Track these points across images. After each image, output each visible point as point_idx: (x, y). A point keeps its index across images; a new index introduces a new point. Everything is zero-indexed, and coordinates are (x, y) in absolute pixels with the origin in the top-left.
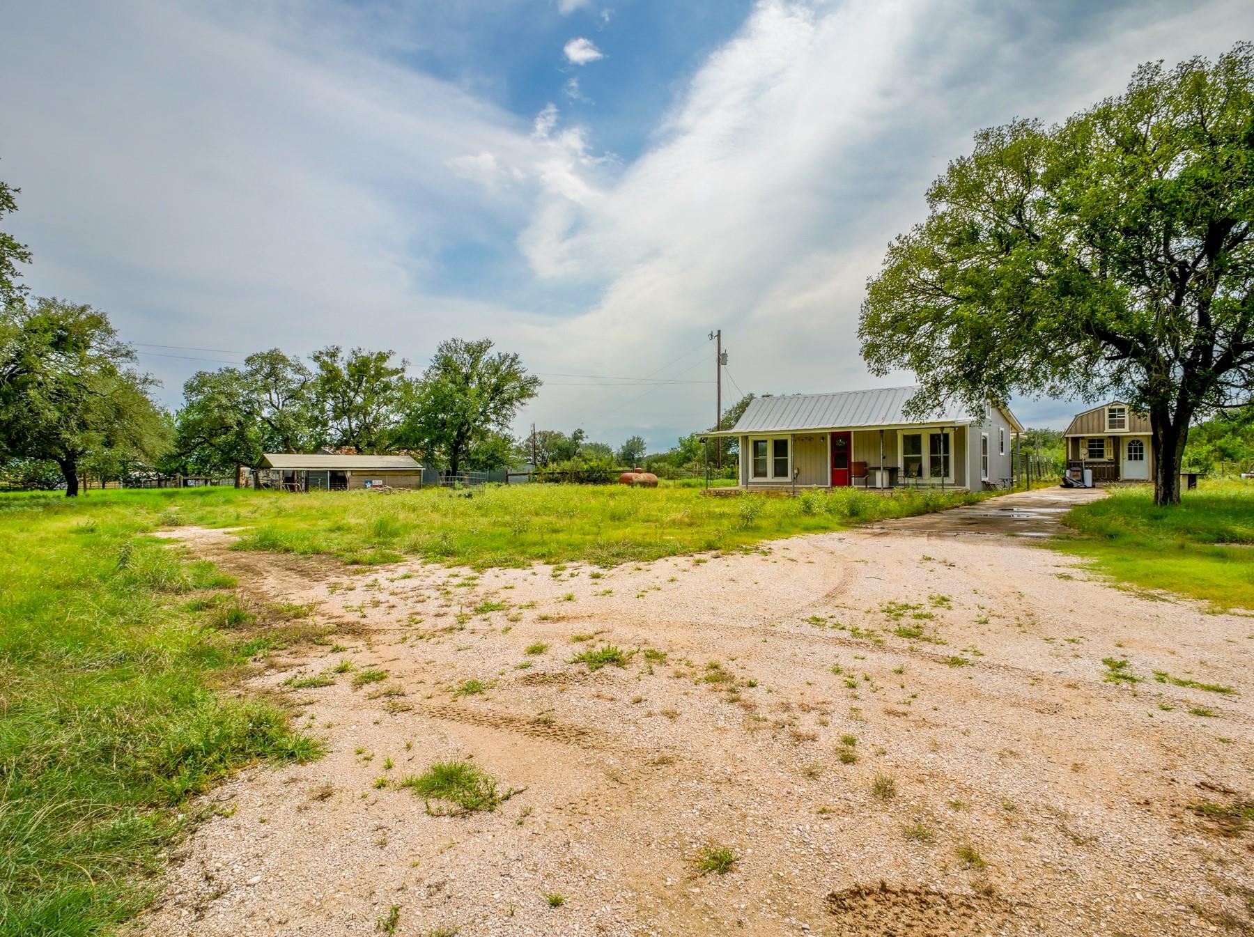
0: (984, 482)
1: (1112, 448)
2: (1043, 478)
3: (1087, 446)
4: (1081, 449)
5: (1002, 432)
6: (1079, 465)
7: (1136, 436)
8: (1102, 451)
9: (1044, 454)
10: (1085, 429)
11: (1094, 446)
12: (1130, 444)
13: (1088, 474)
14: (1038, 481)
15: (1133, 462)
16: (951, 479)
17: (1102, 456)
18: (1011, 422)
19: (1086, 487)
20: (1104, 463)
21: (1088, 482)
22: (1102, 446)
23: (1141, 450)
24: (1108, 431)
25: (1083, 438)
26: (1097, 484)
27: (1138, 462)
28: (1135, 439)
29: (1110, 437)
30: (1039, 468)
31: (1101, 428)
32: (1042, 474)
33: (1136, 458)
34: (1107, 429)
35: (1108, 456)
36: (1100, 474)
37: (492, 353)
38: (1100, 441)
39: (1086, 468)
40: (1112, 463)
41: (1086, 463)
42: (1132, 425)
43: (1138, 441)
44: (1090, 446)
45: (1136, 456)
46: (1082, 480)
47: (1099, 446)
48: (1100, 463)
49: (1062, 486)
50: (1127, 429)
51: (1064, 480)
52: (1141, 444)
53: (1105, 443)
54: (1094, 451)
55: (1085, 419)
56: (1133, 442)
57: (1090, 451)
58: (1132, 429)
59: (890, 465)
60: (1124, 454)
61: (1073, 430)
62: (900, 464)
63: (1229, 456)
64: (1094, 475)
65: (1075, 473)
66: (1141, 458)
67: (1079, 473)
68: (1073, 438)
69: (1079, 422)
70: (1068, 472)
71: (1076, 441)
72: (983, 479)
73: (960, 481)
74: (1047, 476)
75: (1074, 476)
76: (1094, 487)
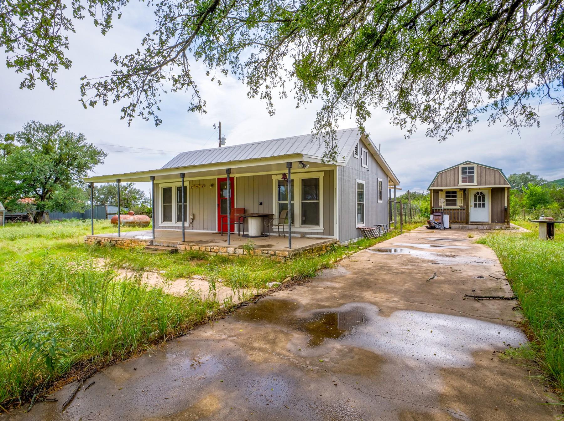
0: (359, 229)
1: (463, 198)
2: (413, 220)
3: (445, 196)
4: (440, 199)
5: (380, 183)
6: (439, 210)
7: (480, 188)
8: (455, 200)
9: (414, 204)
10: (444, 183)
11: (449, 197)
12: (475, 196)
13: (446, 218)
14: (410, 222)
15: (477, 209)
16: (320, 228)
17: (455, 204)
18: (389, 175)
19: (445, 229)
20: (458, 209)
21: (447, 225)
22: (455, 196)
23: (484, 200)
24: (462, 185)
25: (441, 190)
26: (453, 226)
27: (481, 209)
28: (479, 191)
29: (461, 189)
30: (411, 213)
31: (456, 183)
32: (413, 217)
33: (479, 206)
34: (460, 183)
35: (460, 204)
36: (454, 218)
37: (62, 132)
38: (454, 193)
39: (445, 214)
40: (464, 209)
41: (445, 209)
42: (479, 180)
43: (481, 193)
44: (447, 197)
45: (479, 204)
46: (442, 223)
47: (453, 197)
48: (454, 209)
49: (427, 228)
50: (475, 183)
51: (429, 223)
52: (484, 195)
53: (457, 195)
54: (449, 200)
55: (444, 175)
56: (478, 193)
57: (447, 200)
58: (479, 183)
59: (266, 212)
60: (471, 203)
61: (436, 184)
62: (275, 211)
64: (450, 219)
65: (437, 217)
66: (483, 205)
67: (440, 217)
68: (434, 190)
69: (439, 178)
70: (432, 216)
71: (436, 192)
72: (358, 226)
73: (329, 230)
74: (416, 218)
75: (436, 220)
76: (450, 228)
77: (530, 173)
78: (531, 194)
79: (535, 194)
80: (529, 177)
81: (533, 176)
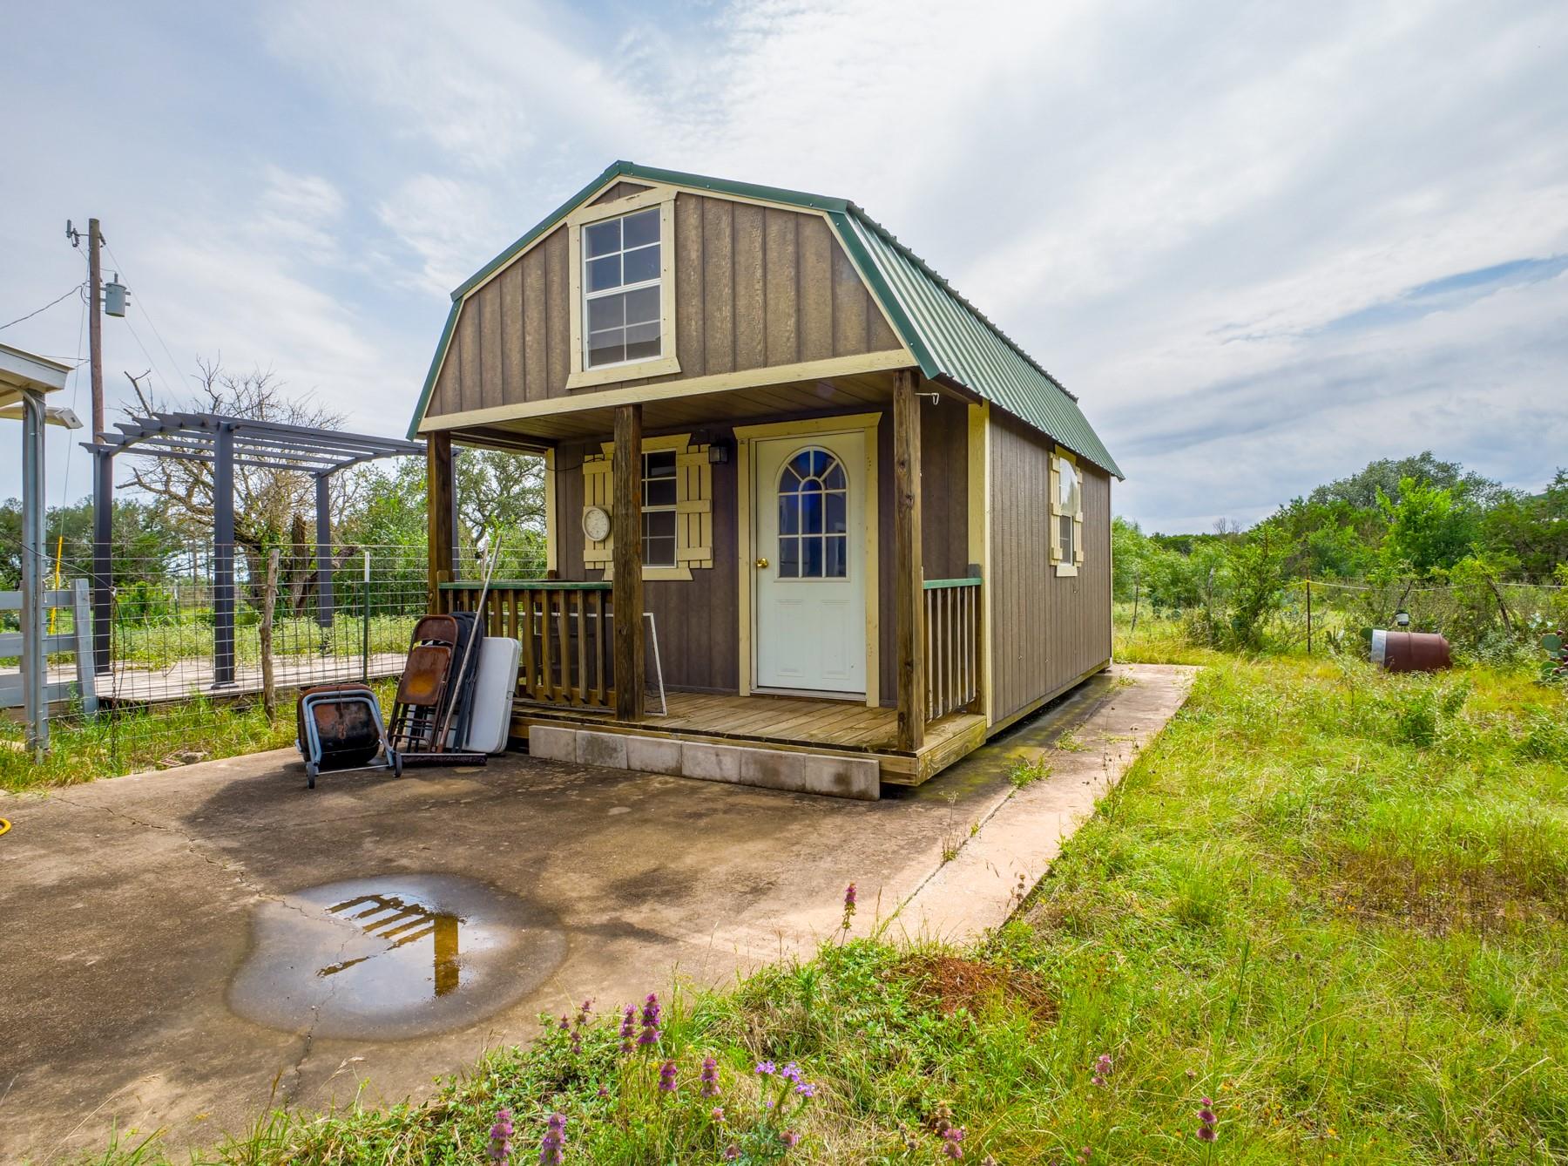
15: (801, 585)
33: (813, 570)
34: (580, 368)
45: (811, 551)
60: (762, 539)
63: (1332, 564)
66: (837, 559)
69: (469, 334)
77: (1433, 457)
78: (1410, 521)
79: (1426, 519)
80: (1428, 467)
81: (1445, 468)
